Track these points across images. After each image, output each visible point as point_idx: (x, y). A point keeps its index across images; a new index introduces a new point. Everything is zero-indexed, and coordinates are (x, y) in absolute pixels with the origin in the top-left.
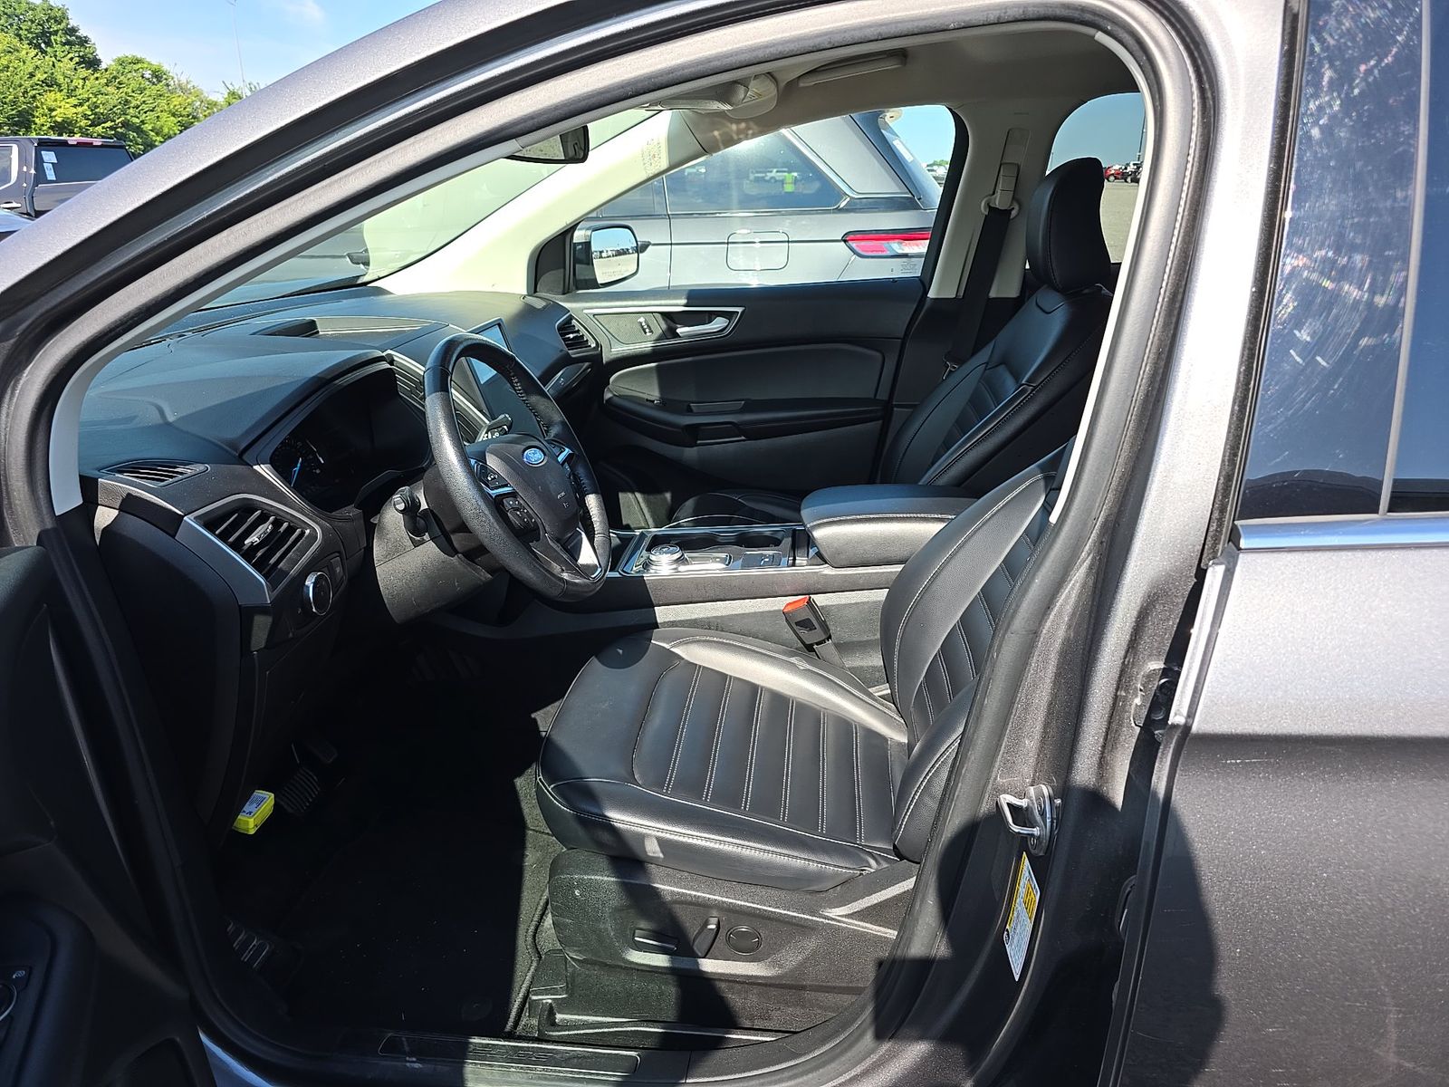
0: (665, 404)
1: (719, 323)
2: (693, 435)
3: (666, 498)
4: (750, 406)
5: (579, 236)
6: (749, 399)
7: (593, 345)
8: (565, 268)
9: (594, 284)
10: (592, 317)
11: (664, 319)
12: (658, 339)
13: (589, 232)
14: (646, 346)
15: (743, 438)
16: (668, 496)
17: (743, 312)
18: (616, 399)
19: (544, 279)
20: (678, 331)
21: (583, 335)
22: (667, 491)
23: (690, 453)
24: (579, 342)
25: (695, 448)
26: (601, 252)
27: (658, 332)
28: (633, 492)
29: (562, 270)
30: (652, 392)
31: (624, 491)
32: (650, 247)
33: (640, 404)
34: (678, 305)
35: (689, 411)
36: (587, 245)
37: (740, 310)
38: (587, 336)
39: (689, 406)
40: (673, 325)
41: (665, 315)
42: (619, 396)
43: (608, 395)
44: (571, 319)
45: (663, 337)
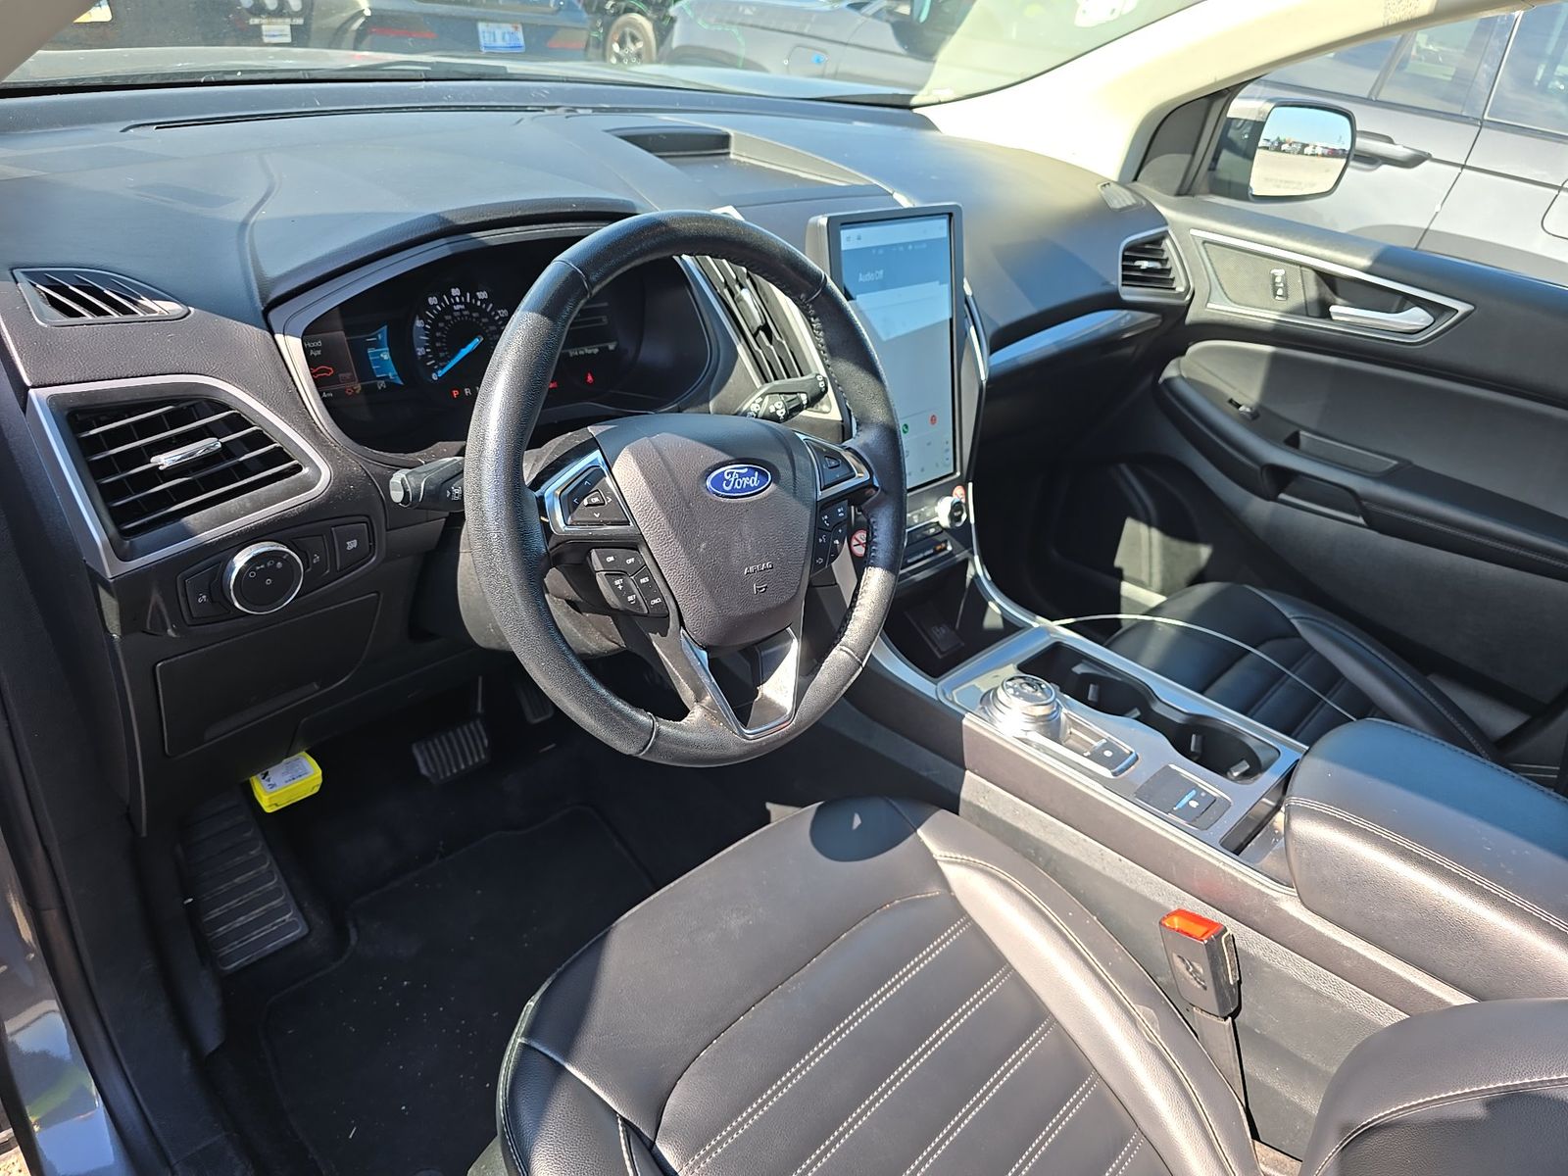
0: (1256, 419)
1: (1415, 318)
2: (1281, 479)
3: (1197, 555)
4: (1404, 475)
5: (1240, 108)
6: (1410, 463)
7: (1180, 289)
8: (1194, 154)
9: (1241, 191)
10: (1200, 243)
11: (1318, 285)
12: (1293, 312)
13: (1269, 106)
14: (1266, 316)
15: (1361, 520)
16: (1205, 552)
17: (1467, 315)
18: (1181, 384)
19: (1155, 164)
20: (1333, 309)
21: (1169, 270)
22: (1206, 542)
23: (1258, 509)
24: (1160, 277)
25: (1271, 504)
26: (1305, 146)
27: (1297, 299)
28: (1150, 524)
29: (1188, 157)
30: (1248, 392)
31: (1137, 517)
32: (1427, 164)
33: (1214, 404)
34: (1351, 265)
35: (1293, 442)
36: (1258, 127)
37: (1462, 308)
38: (1177, 273)
39: (1296, 436)
40: (1328, 294)
41: (1327, 279)
42: (1189, 381)
43: (1170, 371)
44: (1163, 238)
45: (1303, 310)
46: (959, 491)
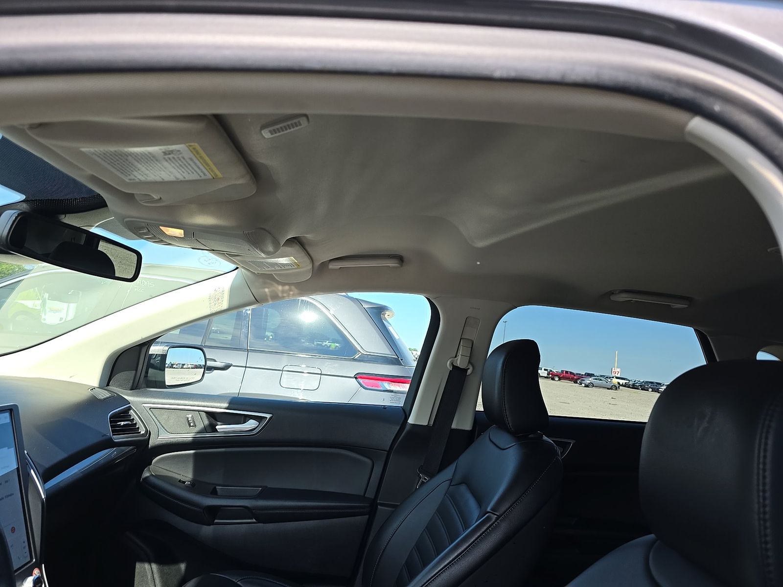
0: (195, 486)
1: (251, 424)
2: (214, 513)
3: (180, 569)
4: (267, 493)
5: (154, 350)
6: (266, 487)
7: (143, 432)
8: (136, 370)
9: (162, 385)
10: (148, 409)
11: (208, 418)
12: (200, 432)
13: (167, 348)
14: (189, 437)
15: (255, 520)
16: (183, 566)
17: (271, 418)
18: (152, 479)
19: (117, 377)
20: (217, 427)
21: (136, 424)
22: (182, 562)
23: (207, 531)
24: (132, 428)
25: (212, 527)
26: (184, 365)
27: (200, 426)
28: (150, 562)
29: (134, 372)
30: (186, 474)
31: (142, 561)
32: (232, 367)
33: (172, 485)
34: (220, 407)
35: (214, 493)
36: (164, 357)
37: (268, 416)
38: (140, 424)
39: (215, 488)
40: (214, 422)
41: (210, 414)
42: (157, 476)
43: (146, 474)
44: (129, 410)
45: (205, 430)
46: (36, 572)
